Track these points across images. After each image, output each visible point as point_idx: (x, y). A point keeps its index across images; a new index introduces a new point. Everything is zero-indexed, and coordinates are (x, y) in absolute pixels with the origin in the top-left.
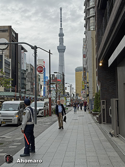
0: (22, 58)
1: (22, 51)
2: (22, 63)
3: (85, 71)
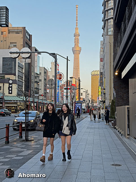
0: (36, 61)
1: (36, 54)
3: (102, 75)
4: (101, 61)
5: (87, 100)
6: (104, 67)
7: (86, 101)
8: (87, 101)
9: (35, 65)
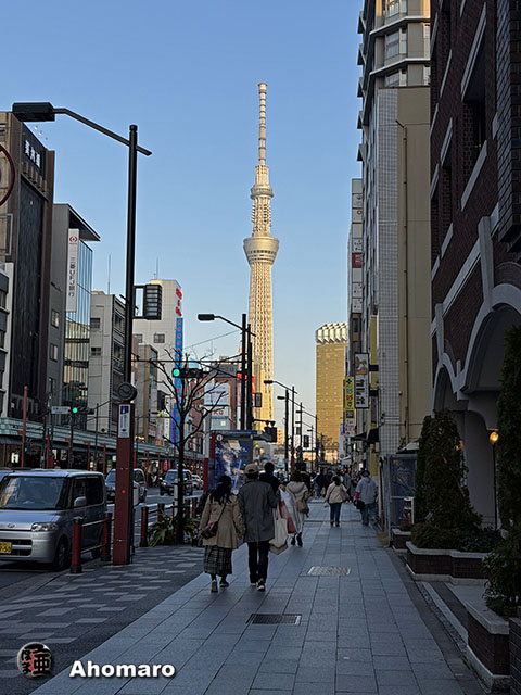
0: (72, 266)
1: (74, 232)
2: (72, 288)
3: (357, 334)
4: (354, 265)
5: (290, 434)
6: (365, 288)
7: (287, 439)
8: (292, 438)
9: (69, 282)
